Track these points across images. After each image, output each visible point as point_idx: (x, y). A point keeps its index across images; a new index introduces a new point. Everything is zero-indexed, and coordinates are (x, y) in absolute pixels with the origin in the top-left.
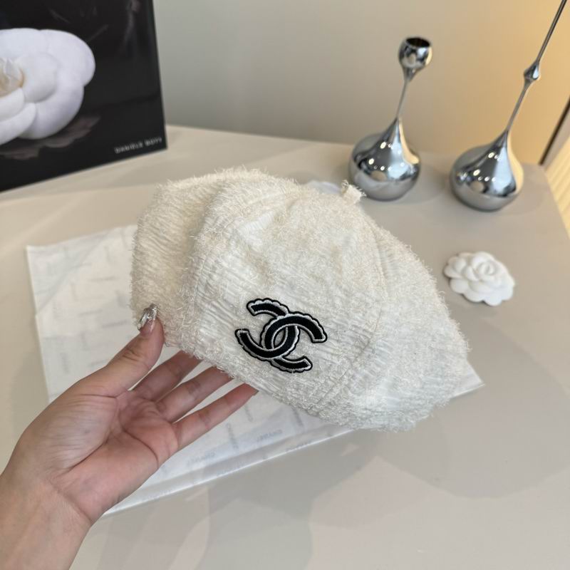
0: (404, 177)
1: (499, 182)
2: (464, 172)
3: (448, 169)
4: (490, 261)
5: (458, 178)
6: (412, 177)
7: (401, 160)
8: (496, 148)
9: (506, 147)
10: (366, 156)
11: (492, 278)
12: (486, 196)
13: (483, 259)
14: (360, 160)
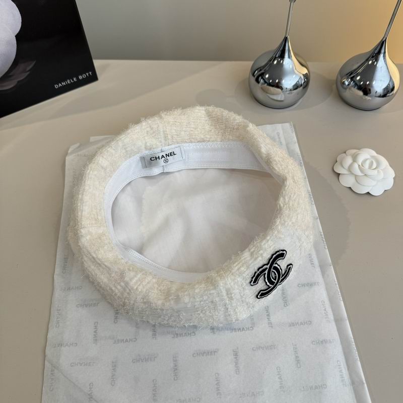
0: (296, 87)
1: (379, 85)
2: (348, 78)
3: (334, 76)
4: (373, 157)
5: (344, 83)
6: (303, 86)
7: (292, 72)
8: (375, 54)
9: (385, 53)
10: (262, 71)
11: (375, 172)
12: (368, 98)
13: (366, 155)
14: (259, 74)
